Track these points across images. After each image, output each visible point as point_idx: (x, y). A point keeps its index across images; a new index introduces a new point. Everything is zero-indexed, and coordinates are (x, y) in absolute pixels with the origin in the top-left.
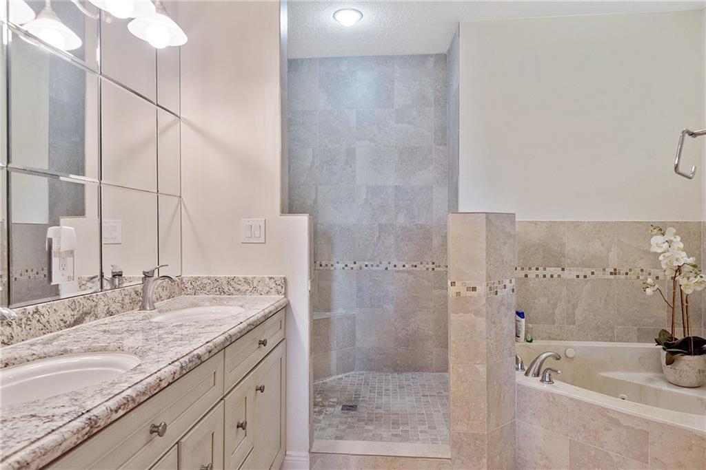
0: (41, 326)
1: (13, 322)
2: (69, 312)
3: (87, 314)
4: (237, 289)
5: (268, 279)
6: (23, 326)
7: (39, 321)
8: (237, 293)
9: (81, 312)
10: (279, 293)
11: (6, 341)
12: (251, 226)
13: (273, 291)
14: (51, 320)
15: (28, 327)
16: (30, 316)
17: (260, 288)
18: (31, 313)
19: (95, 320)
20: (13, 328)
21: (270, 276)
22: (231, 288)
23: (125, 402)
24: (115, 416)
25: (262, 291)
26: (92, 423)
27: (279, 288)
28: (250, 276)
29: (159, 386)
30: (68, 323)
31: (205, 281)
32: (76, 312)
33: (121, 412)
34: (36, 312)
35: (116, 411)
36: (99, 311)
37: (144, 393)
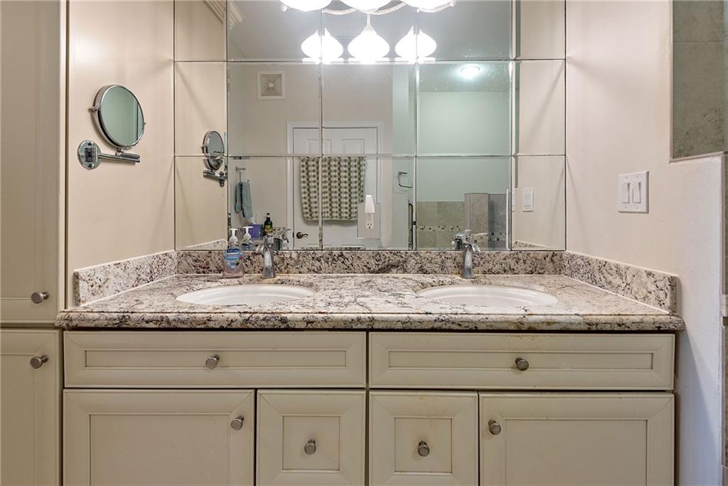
0: (345, 267)
1: (322, 259)
2: (373, 261)
3: (393, 266)
4: (608, 281)
5: (645, 275)
6: (330, 263)
7: (343, 262)
8: (609, 286)
9: (386, 264)
10: (661, 304)
11: (316, 270)
12: (629, 185)
13: (652, 296)
14: (355, 264)
15: (333, 265)
16: (335, 257)
17: (634, 287)
18: (337, 255)
19: (404, 273)
20: (321, 263)
21: (649, 270)
22: (602, 278)
23: (160, 320)
24: (144, 325)
25: (637, 293)
26: (123, 319)
27: (662, 295)
28: (623, 264)
29: (205, 323)
30: (372, 269)
31: (580, 262)
32: (380, 263)
33: (151, 325)
34: (341, 256)
35: (147, 322)
36: (409, 267)
37: (183, 322)
